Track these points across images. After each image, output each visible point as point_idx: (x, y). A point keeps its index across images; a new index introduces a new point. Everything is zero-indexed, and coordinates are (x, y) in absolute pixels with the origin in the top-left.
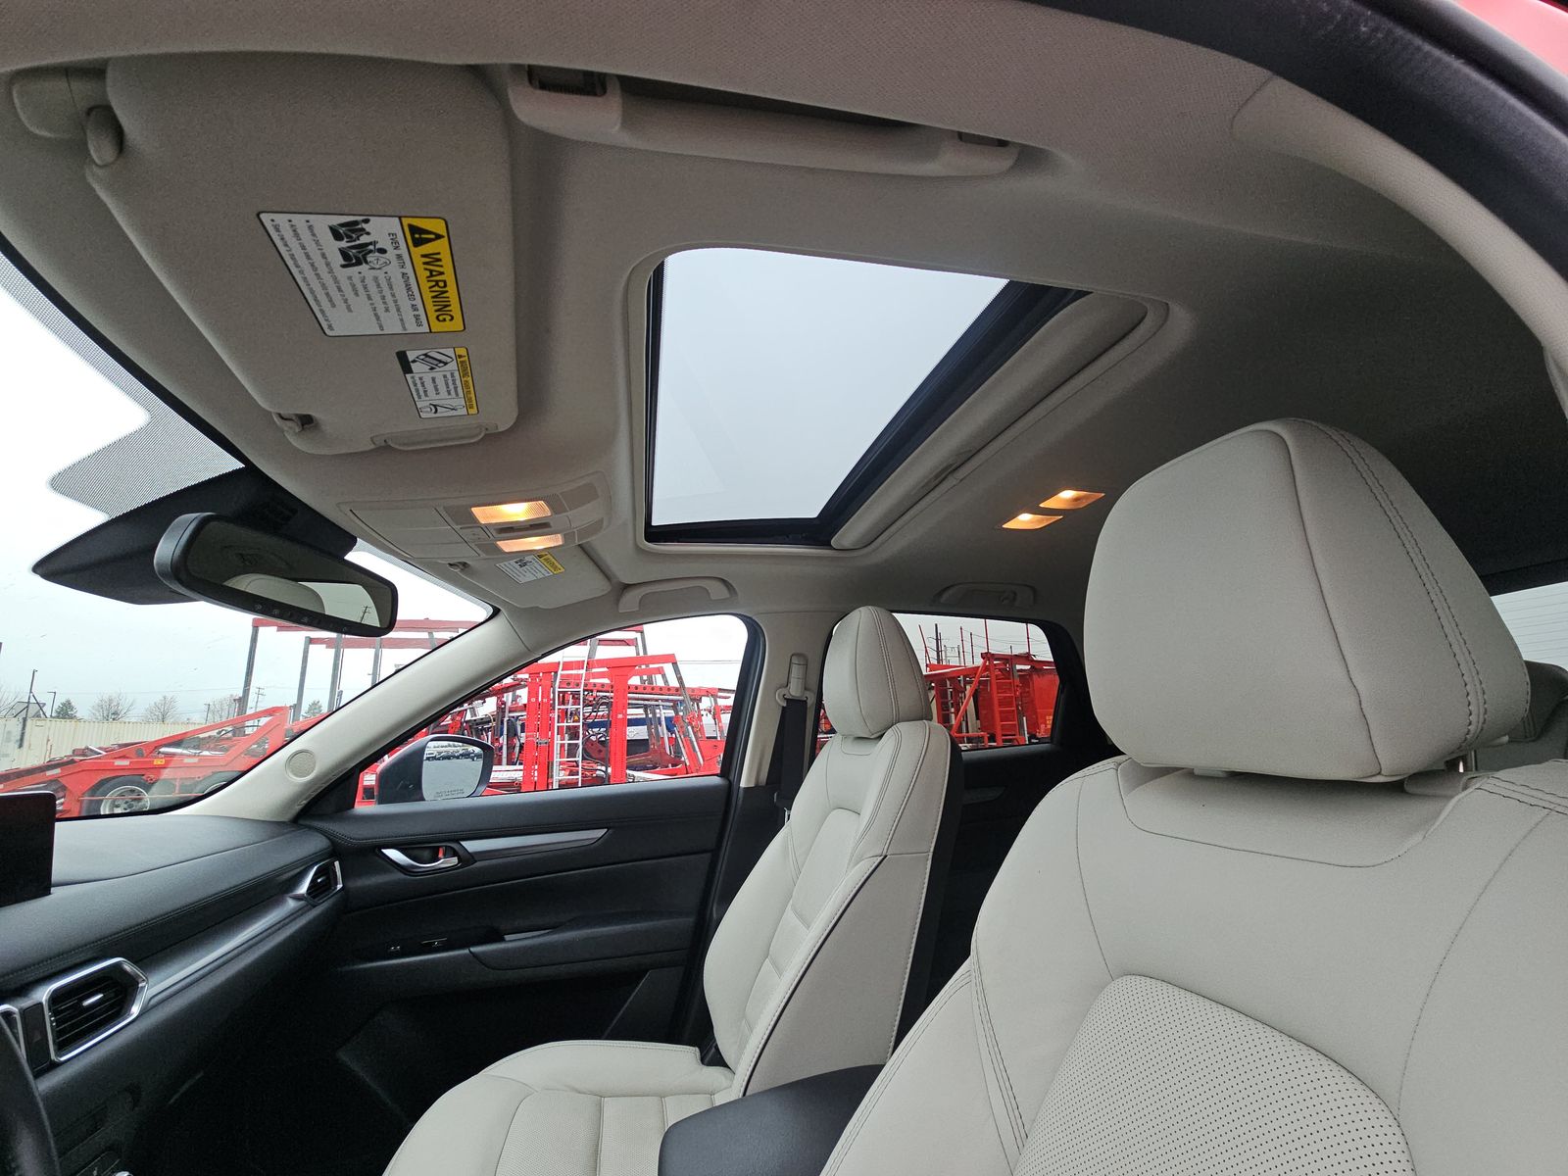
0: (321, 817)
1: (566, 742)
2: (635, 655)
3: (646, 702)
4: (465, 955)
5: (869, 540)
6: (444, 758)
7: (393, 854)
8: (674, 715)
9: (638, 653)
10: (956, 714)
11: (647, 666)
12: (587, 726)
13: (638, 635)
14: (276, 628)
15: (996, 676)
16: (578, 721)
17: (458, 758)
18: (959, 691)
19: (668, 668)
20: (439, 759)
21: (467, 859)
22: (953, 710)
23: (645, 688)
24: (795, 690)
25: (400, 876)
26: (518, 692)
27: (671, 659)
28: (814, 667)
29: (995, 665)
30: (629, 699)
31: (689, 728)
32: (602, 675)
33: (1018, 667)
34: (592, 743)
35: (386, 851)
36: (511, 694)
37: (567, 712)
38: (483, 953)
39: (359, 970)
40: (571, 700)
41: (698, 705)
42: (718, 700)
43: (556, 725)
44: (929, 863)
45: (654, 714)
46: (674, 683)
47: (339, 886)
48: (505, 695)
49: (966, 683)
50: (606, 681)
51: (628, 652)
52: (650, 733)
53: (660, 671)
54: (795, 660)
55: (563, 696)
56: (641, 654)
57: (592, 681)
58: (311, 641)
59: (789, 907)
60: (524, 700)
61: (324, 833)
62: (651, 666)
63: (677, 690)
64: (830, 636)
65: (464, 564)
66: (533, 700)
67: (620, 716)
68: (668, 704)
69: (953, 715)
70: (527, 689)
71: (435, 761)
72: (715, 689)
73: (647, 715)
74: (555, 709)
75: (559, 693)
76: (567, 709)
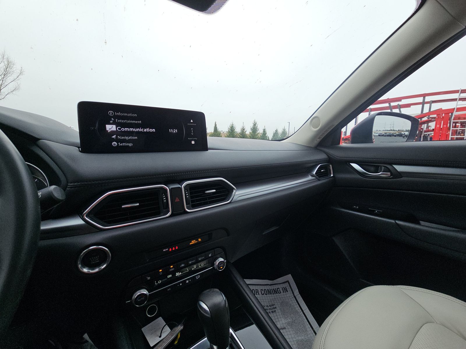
0: (326, 147)
6: (388, 136)
7: (355, 166)
17: (395, 136)
20: (385, 136)
21: (396, 175)
25: (359, 176)
26: (430, 124)
35: (352, 164)
36: (426, 125)
38: (403, 225)
39: (339, 211)
40: (460, 126)
43: (451, 137)
47: (332, 175)
48: (423, 125)
55: (455, 124)
60: (433, 127)
61: (325, 153)
66: (438, 126)
71: (383, 137)
74: (450, 130)
75: (454, 122)
76: (457, 130)
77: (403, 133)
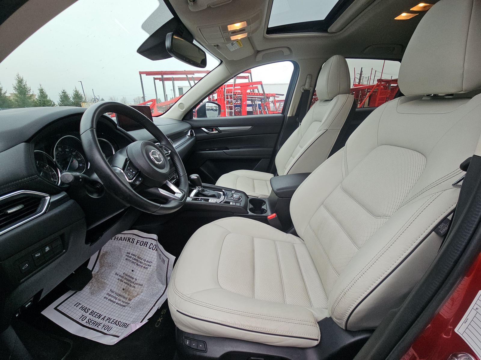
0: (186, 120)
1: (229, 111)
2: (248, 82)
3: (252, 99)
4: (222, 152)
5: (341, 29)
7: (204, 129)
8: (261, 103)
9: (249, 81)
10: (360, 104)
11: (252, 86)
12: (235, 106)
13: (249, 75)
14: (145, 75)
15: (381, 89)
16: (232, 104)
18: (364, 95)
19: (259, 86)
21: (220, 131)
22: (359, 102)
23: (252, 94)
24: (307, 87)
25: (206, 134)
26: (214, 95)
27: (260, 83)
28: (314, 79)
29: (382, 84)
30: (247, 97)
31: (266, 107)
32: (238, 89)
33: (392, 85)
34: (236, 112)
35: (202, 128)
37: (228, 102)
38: (226, 152)
39: (200, 153)
40: (229, 98)
41: (269, 100)
42: (275, 98)
43: (226, 105)
44: (339, 132)
45: (255, 103)
46: (261, 92)
47: (195, 135)
49: (368, 92)
50: (239, 91)
51: (246, 81)
52: (253, 109)
53: (257, 88)
54: (308, 77)
55: (227, 96)
56: (250, 81)
57: (235, 91)
58: (155, 79)
59: (299, 145)
60: (216, 98)
61: (189, 123)
62: (254, 86)
63: (262, 94)
64: (321, 68)
65: (218, 45)
66: (219, 97)
67: (245, 103)
68: (259, 99)
69: (359, 104)
70: (217, 94)
72: (274, 94)
73: (252, 103)
74: (225, 100)
75: (226, 95)
76: (228, 101)
77: (213, 108)
